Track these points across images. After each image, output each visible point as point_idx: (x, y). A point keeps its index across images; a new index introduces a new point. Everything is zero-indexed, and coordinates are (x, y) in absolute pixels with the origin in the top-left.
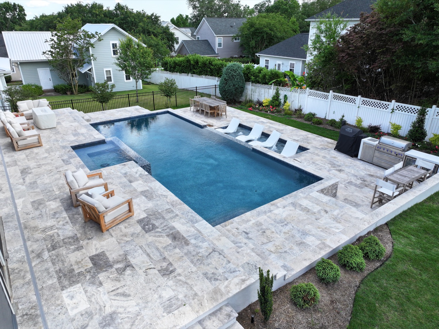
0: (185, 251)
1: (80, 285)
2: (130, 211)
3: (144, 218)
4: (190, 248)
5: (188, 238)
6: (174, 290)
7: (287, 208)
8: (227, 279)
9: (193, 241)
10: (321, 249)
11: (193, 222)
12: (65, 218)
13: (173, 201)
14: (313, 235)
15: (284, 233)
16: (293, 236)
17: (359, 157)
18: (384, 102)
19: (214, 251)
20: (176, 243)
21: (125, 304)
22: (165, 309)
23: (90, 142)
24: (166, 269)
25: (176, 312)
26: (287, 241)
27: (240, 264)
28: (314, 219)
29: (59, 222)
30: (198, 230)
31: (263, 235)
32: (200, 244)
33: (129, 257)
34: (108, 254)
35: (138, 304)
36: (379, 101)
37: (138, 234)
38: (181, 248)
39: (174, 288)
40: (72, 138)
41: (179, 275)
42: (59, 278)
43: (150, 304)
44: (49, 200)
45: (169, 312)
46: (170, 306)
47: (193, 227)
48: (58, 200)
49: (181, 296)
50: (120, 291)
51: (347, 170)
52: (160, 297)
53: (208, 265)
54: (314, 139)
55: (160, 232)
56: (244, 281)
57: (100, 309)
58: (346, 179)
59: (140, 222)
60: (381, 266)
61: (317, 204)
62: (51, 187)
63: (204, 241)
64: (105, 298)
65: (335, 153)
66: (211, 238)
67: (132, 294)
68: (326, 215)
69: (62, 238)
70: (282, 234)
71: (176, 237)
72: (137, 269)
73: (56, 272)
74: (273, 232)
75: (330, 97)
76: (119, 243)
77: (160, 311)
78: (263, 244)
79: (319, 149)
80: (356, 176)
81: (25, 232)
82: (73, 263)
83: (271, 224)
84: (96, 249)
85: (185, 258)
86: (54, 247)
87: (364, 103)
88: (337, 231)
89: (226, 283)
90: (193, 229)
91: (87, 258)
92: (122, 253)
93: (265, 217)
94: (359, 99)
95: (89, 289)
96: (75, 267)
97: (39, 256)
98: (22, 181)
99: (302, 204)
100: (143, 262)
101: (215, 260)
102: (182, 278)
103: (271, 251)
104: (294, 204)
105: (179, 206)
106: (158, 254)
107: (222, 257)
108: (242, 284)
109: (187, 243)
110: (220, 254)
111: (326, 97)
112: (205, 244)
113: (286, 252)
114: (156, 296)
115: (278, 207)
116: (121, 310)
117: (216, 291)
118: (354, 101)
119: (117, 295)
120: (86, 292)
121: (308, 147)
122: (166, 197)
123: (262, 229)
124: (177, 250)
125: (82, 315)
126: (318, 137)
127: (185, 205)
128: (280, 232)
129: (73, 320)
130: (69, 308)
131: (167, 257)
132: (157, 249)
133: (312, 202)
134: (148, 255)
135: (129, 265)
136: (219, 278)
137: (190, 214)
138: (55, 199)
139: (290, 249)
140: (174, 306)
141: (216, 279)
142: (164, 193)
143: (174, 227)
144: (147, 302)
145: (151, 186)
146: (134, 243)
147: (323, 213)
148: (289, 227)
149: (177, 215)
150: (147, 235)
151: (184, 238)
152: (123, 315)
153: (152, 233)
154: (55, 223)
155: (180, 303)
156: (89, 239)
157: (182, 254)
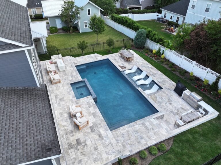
0: (102, 142)
1: (73, 149)
2: (88, 123)
3: (92, 126)
4: (103, 141)
5: (104, 137)
6: (97, 156)
7: (140, 125)
8: (111, 155)
9: (105, 139)
10: (145, 145)
11: (106, 130)
12: (69, 122)
13: (102, 120)
14: (144, 139)
15: (135, 137)
16: (138, 139)
17: (182, 97)
18: (205, 68)
19: (110, 143)
20: (100, 138)
21: (84, 157)
22: (94, 161)
23: (77, 81)
24: (96, 148)
25: (96, 163)
26: (135, 140)
27: (116, 150)
28: (147, 132)
29: (67, 123)
30: (107, 134)
31: (128, 136)
32: (107, 140)
33: (86, 141)
34: (81, 139)
35: (87, 158)
36: (203, 66)
37: (90, 133)
38: (101, 141)
39: (97, 155)
40: (71, 78)
41: (99, 151)
42: (68, 146)
43: (90, 159)
44: (64, 113)
45: (94, 162)
46: (95, 160)
47: (106, 132)
48: (67, 113)
49: (98, 158)
50: (83, 153)
51: (174, 104)
52: (93, 157)
53: (107, 149)
54: (168, 82)
55: (96, 133)
56: (116, 156)
57: (78, 158)
58: (171, 109)
59: (90, 127)
60: (163, 154)
61: (151, 125)
62: (64, 106)
63: (108, 139)
64: (79, 154)
65: (173, 93)
66: (110, 138)
67: (86, 155)
68: (152, 131)
69: (68, 130)
70: (134, 137)
71: (100, 136)
72: (88, 146)
73: (67, 143)
74: (132, 136)
75: (182, 57)
76: (84, 135)
77: (92, 162)
78: (127, 140)
79: (167, 89)
80: (176, 108)
81: (59, 126)
82: (71, 141)
83: (132, 132)
84: (78, 137)
85: (101, 145)
86: (66, 134)
87: (196, 65)
88: (153, 139)
89: (111, 156)
90: (105, 133)
91: (75, 140)
92: (84, 139)
93: (131, 128)
94: (194, 62)
95: (76, 151)
96: (72, 142)
97: (63, 136)
98: (55, 102)
99: (146, 124)
100: (90, 144)
101: (110, 147)
102: (99, 152)
103: (129, 144)
104: (143, 124)
105: (103, 122)
106: (94, 142)
107: (112, 146)
108: (115, 157)
109: (103, 139)
110: (111, 145)
111: (181, 57)
112: (108, 141)
113: (133, 145)
114: (92, 157)
115: (137, 124)
116: (83, 159)
117: (108, 158)
118: (192, 63)
119: (82, 154)
120: (75, 151)
121: (163, 87)
122: (100, 117)
123: (129, 134)
124: (100, 141)
125: (74, 159)
126: (170, 80)
127: (105, 122)
128: (134, 136)
129: (72, 160)
130: (71, 156)
131: (97, 143)
132: (94, 140)
133: (150, 124)
134: (91, 142)
135: (86, 145)
136: (109, 154)
137: (106, 126)
138: (66, 112)
139: (135, 144)
140: (96, 161)
141: (108, 154)
142: (99, 115)
143: (100, 132)
144: (89, 158)
145: (96, 111)
146: (88, 136)
147: (152, 129)
148: (138, 134)
149: (102, 126)
150: (92, 134)
151: (102, 137)
152: (83, 161)
153: (93, 133)
154: (66, 124)
155: (98, 160)
156: (76, 132)
157: (101, 143)
